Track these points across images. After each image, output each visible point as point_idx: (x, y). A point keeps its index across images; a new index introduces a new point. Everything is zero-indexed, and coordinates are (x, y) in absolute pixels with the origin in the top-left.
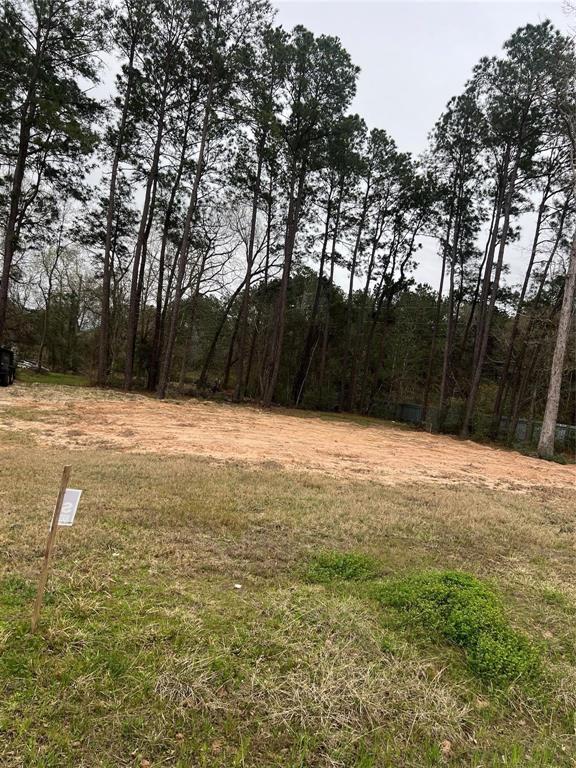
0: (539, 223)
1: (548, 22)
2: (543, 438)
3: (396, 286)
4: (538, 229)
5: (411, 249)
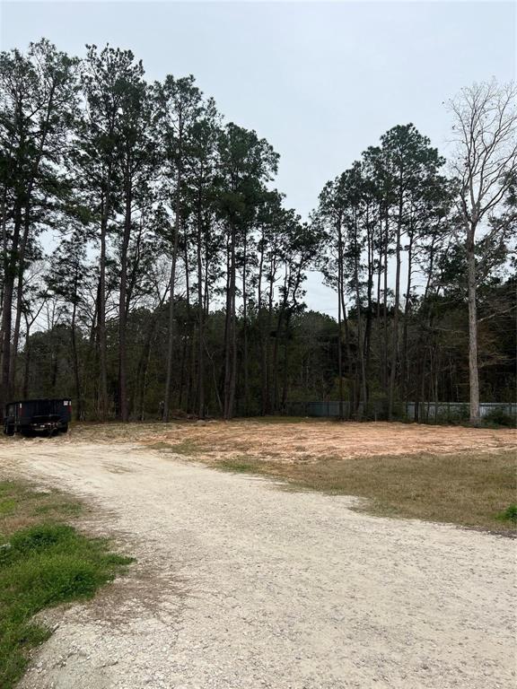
0: (410, 260)
1: (411, 125)
2: (473, 415)
3: (291, 310)
4: (410, 263)
5: (299, 281)
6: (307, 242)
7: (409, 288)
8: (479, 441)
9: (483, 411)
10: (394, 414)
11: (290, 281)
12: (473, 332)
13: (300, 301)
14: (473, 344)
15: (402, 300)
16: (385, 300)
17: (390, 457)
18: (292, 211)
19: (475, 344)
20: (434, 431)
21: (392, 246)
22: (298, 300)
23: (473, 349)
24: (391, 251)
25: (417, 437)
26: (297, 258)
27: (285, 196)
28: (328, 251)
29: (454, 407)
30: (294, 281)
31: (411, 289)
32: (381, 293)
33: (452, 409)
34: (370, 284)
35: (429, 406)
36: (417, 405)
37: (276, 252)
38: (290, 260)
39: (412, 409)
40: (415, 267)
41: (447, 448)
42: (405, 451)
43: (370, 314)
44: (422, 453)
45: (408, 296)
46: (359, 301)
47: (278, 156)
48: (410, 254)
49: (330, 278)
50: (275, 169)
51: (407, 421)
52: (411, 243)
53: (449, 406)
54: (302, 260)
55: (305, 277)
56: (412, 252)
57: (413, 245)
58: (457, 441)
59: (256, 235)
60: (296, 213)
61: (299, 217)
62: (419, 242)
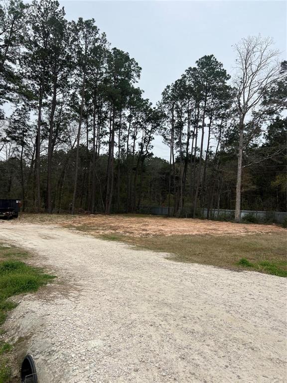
2: (237, 216)
3: (145, 156)
4: (209, 134)
5: (150, 140)
6: (155, 118)
7: (208, 147)
8: (237, 229)
9: (243, 214)
10: (196, 214)
11: (145, 139)
12: (239, 173)
13: (150, 151)
14: (239, 180)
15: (204, 154)
16: (195, 153)
17: (190, 235)
18: (147, 100)
19: (240, 179)
20: (214, 224)
21: (200, 124)
22: (149, 151)
23: (239, 181)
24: (200, 127)
25: (205, 226)
26: (149, 127)
27: (144, 91)
28: (166, 124)
29: (228, 212)
30: (147, 140)
31: (209, 148)
32: (193, 149)
33: (227, 213)
34: (188, 144)
35: (214, 211)
36: (208, 210)
37: (138, 123)
38: (145, 128)
39: (206, 212)
40: (212, 136)
41: (219, 232)
42: (197, 233)
43: (187, 160)
44: (206, 234)
45: (207, 152)
46: (182, 153)
47: (141, 69)
48: (210, 128)
49: (167, 139)
50: (139, 76)
51: (202, 218)
52: (211, 122)
53: (225, 211)
54: (152, 129)
55: (153, 138)
56: (211, 127)
57: (211, 124)
58: (226, 229)
59: (127, 112)
60: (149, 101)
61: (151, 104)
62: (215, 122)
